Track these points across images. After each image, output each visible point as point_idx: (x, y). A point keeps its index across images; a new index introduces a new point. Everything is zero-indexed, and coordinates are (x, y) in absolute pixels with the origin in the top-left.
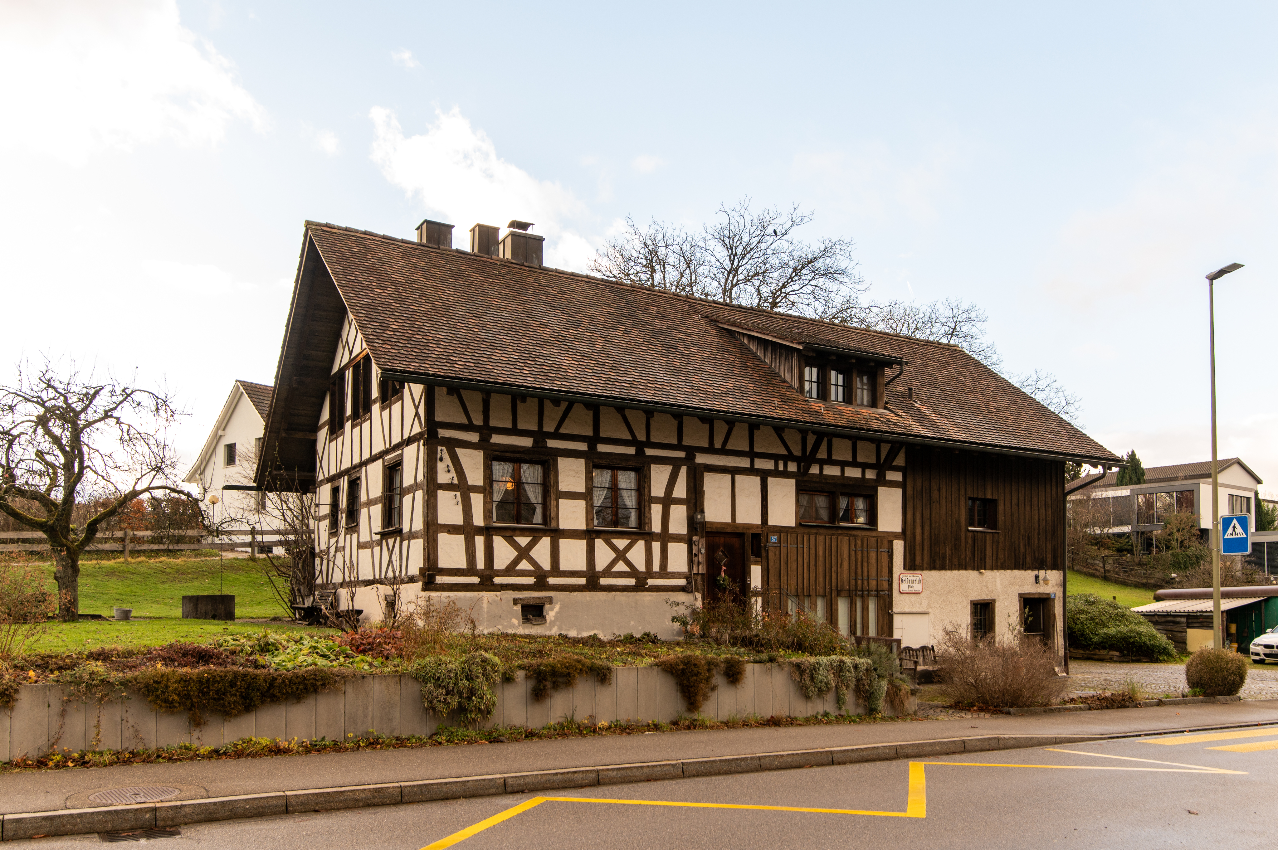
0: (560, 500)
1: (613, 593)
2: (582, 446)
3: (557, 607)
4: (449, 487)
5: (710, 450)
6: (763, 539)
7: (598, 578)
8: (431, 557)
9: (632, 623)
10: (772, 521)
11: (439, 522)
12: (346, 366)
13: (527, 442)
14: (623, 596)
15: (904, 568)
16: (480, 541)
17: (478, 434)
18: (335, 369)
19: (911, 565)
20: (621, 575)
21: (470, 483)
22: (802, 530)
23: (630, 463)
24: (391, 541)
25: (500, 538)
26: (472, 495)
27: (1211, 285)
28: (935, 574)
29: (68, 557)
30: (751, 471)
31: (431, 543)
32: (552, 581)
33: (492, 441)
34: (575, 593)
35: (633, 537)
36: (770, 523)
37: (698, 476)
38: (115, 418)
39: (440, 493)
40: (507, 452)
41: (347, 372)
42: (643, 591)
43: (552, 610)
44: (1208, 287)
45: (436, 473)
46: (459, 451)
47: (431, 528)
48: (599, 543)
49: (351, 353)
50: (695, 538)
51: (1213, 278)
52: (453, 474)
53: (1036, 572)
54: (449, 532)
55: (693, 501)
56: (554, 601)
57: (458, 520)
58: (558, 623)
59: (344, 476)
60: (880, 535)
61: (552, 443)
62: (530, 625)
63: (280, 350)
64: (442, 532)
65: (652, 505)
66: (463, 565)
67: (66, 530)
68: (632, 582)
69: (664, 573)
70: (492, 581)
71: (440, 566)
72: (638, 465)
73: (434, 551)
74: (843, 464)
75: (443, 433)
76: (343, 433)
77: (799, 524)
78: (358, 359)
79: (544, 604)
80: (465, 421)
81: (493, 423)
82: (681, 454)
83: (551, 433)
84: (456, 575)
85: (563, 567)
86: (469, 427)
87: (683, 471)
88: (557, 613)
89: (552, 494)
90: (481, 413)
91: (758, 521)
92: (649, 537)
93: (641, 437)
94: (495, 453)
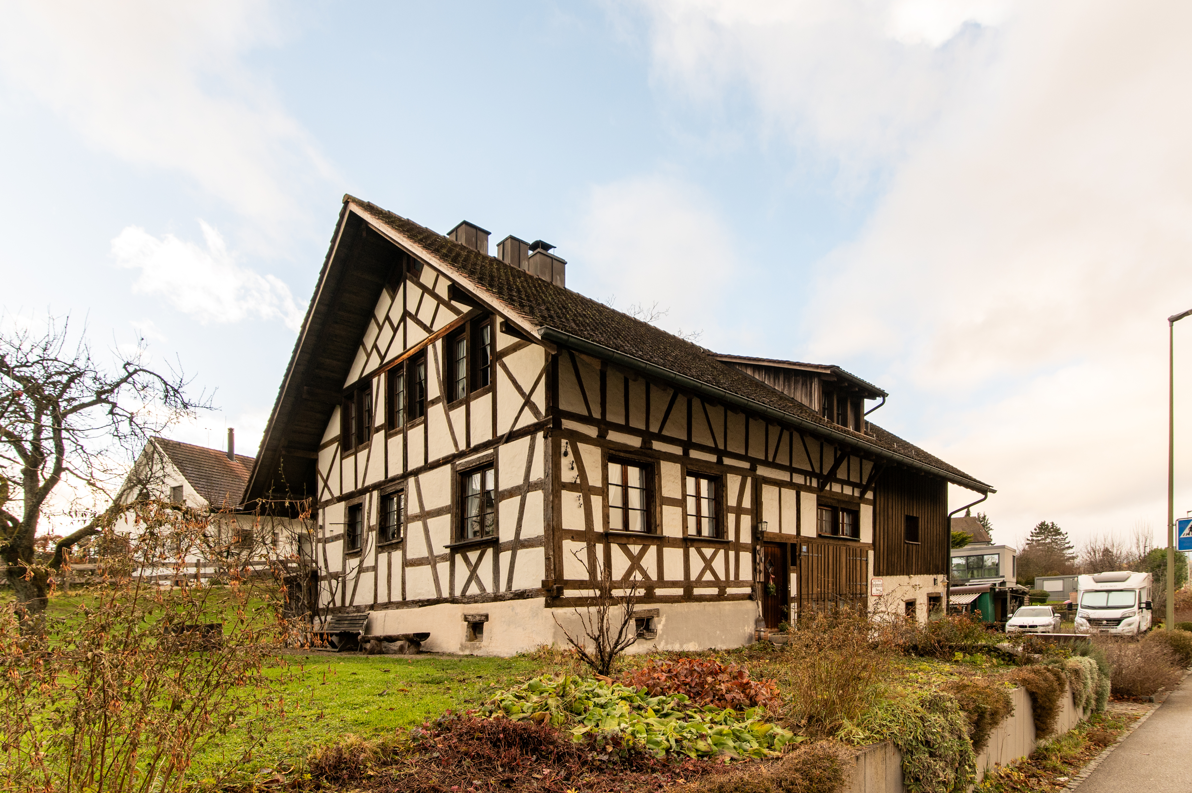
0: (664, 506)
1: (703, 603)
2: (678, 451)
3: (663, 620)
4: (572, 487)
5: (766, 463)
6: (798, 548)
7: (692, 588)
8: (557, 567)
9: (718, 632)
10: (803, 534)
11: (564, 527)
12: (376, 373)
13: (635, 442)
14: (710, 605)
15: (874, 575)
16: (600, 548)
17: (597, 428)
18: (353, 378)
19: (878, 573)
20: (709, 584)
21: (590, 484)
22: (821, 541)
23: (713, 471)
24: (473, 556)
25: (617, 545)
26: (593, 497)
27: (1171, 326)
28: (888, 578)
29: (33, 584)
30: (790, 485)
31: (557, 550)
32: (659, 592)
33: (609, 437)
34: (676, 605)
35: (717, 546)
36: (802, 534)
37: (758, 488)
38: (111, 403)
39: (564, 493)
40: (620, 451)
41: (375, 380)
42: (723, 600)
43: (660, 623)
44: (1169, 328)
45: (560, 469)
46: (580, 445)
47: (556, 534)
48: (692, 551)
49: (383, 358)
50: (758, 547)
51: (1173, 320)
52: (575, 472)
53: (935, 576)
54: (573, 539)
55: (755, 512)
56: (661, 613)
57: (581, 526)
58: (665, 636)
59: (371, 492)
60: (862, 545)
61: (657, 446)
62: (643, 640)
63: (291, 355)
64: (567, 539)
65: (729, 514)
66: (586, 577)
67: (28, 551)
68: (714, 591)
69: (738, 583)
70: (611, 594)
71: (565, 578)
72: (718, 473)
73: (559, 561)
74: (843, 482)
75: (568, 424)
76: (369, 446)
77: (819, 536)
78: (399, 360)
79: (653, 617)
80: (585, 413)
81: (610, 418)
82: (746, 465)
83: (655, 433)
84: (580, 588)
85: (667, 577)
86: (587, 420)
87: (749, 480)
88: (664, 626)
89: (657, 500)
90: (599, 405)
91: (794, 533)
92: (726, 545)
93: (721, 447)
94: (611, 451)
